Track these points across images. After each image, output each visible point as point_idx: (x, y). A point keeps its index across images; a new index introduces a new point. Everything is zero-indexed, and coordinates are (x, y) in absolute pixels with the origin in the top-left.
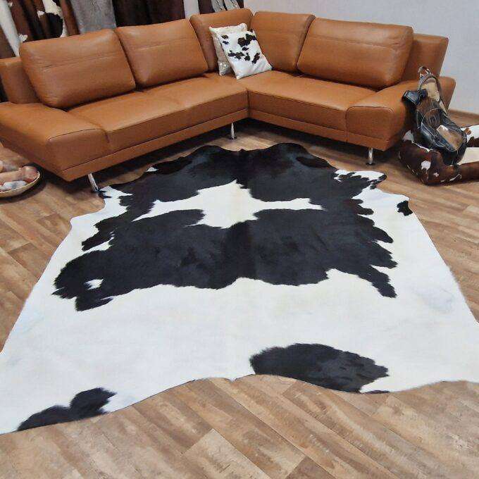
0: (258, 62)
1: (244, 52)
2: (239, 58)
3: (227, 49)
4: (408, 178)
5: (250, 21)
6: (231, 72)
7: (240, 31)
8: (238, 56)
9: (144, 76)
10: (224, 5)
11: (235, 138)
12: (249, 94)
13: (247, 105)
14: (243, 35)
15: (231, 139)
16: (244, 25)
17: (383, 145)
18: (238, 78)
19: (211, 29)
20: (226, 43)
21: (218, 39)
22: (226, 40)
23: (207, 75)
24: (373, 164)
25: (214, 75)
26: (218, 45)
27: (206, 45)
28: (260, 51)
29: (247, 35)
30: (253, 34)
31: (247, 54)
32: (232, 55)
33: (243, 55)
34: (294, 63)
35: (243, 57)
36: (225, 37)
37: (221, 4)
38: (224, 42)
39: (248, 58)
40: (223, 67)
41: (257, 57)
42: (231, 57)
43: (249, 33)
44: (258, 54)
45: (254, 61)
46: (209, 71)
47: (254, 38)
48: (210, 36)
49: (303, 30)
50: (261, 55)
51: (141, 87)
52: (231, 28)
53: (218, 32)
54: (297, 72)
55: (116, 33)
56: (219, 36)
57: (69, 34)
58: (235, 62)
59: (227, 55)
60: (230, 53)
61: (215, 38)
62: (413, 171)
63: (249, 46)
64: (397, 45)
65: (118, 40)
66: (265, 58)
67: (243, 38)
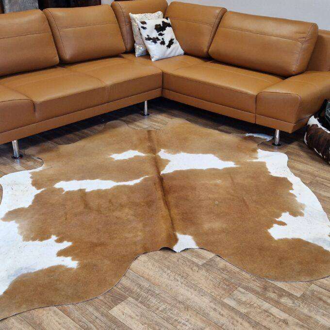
0: (172, 46)
1: (160, 37)
2: (155, 42)
3: (145, 34)
4: (313, 159)
6: (147, 55)
7: (155, 19)
8: (155, 40)
9: (68, 54)
11: (148, 115)
12: (163, 75)
13: (161, 84)
14: (159, 22)
15: (144, 115)
16: (160, 13)
17: (289, 128)
18: (153, 60)
19: (130, 14)
21: (137, 24)
22: (145, 26)
23: (124, 55)
24: (279, 145)
25: (130, 57)
26: (136, 30)
27: (125, 29)
28: (174, 37)
29: (163, 22)
30: (168, 21)
31: (163, 39)
32: (149, 39)
33: (159, 40)
34: (205, 50)
35: (159, 42)
36: (144, 23)
38: (142, 27)
39: (163, 43)
40: (139, 50)
41: (171, 42)
42: (148, 41)
43: (165, 21)
44: (172, 40)
45: (169, 46)
46: (126, 52)
47: (169, 25)
48: (130, 22)
49: (214, 21)
50: (175, 41)
51: (63, 63)
52: (148, 15)
53: (137, 18)
54: (208, 58)
55: (45, 13)
56: (138, 22)
58: (151, 45)
59: (144, 39)
60: (147, 37)
61: (134, 23)
62: (320, 154)
63: (164, 32)
64: (304, 39)
65: (46, 19)
66: (178, 44)
67: (160, 25)
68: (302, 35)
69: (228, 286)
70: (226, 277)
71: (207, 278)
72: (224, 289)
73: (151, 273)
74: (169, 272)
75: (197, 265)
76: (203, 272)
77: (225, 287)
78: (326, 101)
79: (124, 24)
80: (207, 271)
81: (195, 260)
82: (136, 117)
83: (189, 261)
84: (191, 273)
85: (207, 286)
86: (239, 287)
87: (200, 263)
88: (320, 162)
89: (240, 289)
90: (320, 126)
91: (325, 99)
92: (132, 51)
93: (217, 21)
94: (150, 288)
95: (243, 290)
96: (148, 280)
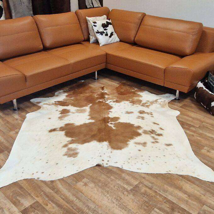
0: (112, 37)
1: (105, 31)
2: (102, 35)
3: (96, 29)
4: (200, 109)
5: (108, 14)
6: (97, 42)
7: (102, 20)
8: (102, 33)
9: (48, 43)
10: (92, 3)
11: (98, 79)
12: (107, 55)
13: (105, 61)
14: (105, 22)
15: (95, 79)
16: (105, 16)
17: (186, 90)
18: (101, 45)
19: (87, 17)
20: (95, 26)
21: (91, 24)
22: (95, 24)
23: (83, 43)
24: (179, 100)
25: (86, 43)
26: (90, 27)
27: (84, 26)
28: (113, 31)
29: (107, 22)
30: (110, 21)
31: (107, 32)
33: (104, 33)
34: (133, 39)
35: (104, 34)
36: (95, 23)
37: (90, 3)
38: (94, 25)
39: (107, 35)
40: (92, 39)
41: (112, 34)
42: (98, 34)
44: (112, 33)
45: (110, 37)
46: (84, 41)
47: (110, 24)
48: (86, 22)
49: (138, 21)
50: (114, 33)
51: (46, 49)
52: (98, 18)
53: (91, 20)
54: (134, 44)
55: (34, 19)
56: (91, 22)
57: (6, 18)
58: (99, 36)
59: (95, 32)
60: (97, 31)
61: (89, 23)
62: (205, 107)
63: (107, 28)
64: (194, 33)
65: (35, 22)
66: (116, 35)
67: (105, 24)
68: (193, 31)
69: (147, 207)
70: (146, 200)
71: (133, 201)
72: (145, 210)
73: (96, 197)
74: (108, 195)
75: (127, 191)
76: (131, 196)
77: (146, 208)
78: (208, 72)
79: (83, 24)
80: (134, 195)
81: (126, 186)
82: (90, 81)
83: (122, 187)
84: (122, 197)
85: (133, 207)
86: (155, 207)
87: (129, 189)
88: (205, 112)
89: (156, 209)
90: (204, 88)
91: (208, 71)
92: (88, 40)
93: (140, 21)
94: (95, 209)
95: (158, 211)
96: (94, 202)
